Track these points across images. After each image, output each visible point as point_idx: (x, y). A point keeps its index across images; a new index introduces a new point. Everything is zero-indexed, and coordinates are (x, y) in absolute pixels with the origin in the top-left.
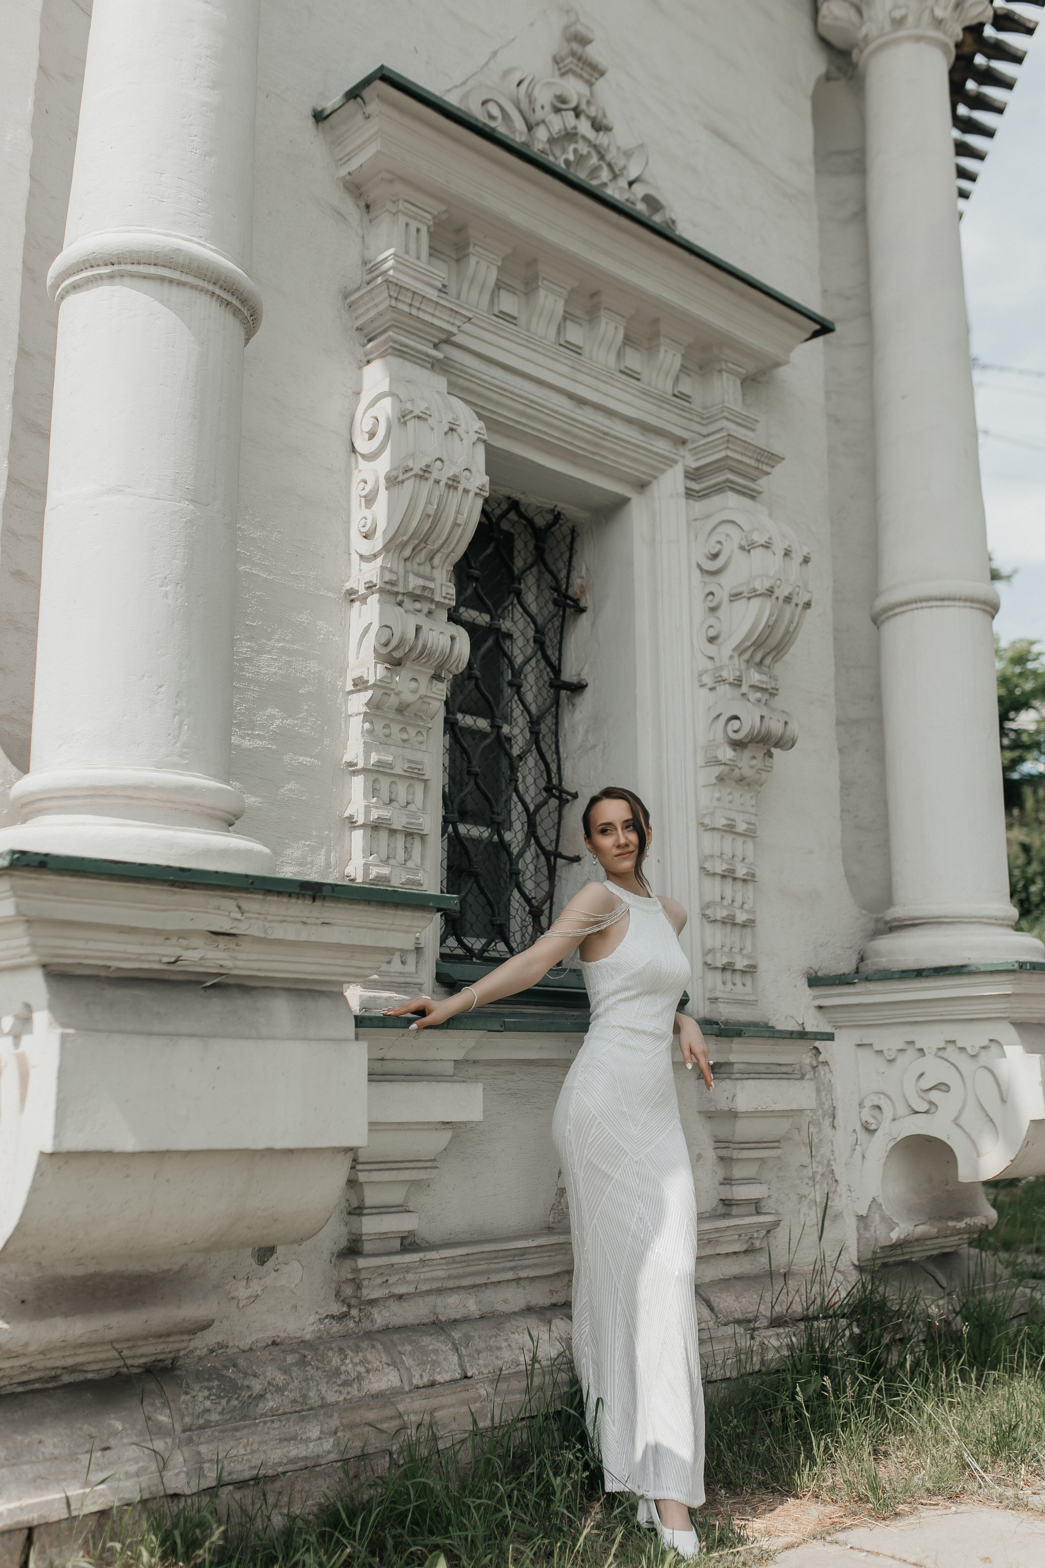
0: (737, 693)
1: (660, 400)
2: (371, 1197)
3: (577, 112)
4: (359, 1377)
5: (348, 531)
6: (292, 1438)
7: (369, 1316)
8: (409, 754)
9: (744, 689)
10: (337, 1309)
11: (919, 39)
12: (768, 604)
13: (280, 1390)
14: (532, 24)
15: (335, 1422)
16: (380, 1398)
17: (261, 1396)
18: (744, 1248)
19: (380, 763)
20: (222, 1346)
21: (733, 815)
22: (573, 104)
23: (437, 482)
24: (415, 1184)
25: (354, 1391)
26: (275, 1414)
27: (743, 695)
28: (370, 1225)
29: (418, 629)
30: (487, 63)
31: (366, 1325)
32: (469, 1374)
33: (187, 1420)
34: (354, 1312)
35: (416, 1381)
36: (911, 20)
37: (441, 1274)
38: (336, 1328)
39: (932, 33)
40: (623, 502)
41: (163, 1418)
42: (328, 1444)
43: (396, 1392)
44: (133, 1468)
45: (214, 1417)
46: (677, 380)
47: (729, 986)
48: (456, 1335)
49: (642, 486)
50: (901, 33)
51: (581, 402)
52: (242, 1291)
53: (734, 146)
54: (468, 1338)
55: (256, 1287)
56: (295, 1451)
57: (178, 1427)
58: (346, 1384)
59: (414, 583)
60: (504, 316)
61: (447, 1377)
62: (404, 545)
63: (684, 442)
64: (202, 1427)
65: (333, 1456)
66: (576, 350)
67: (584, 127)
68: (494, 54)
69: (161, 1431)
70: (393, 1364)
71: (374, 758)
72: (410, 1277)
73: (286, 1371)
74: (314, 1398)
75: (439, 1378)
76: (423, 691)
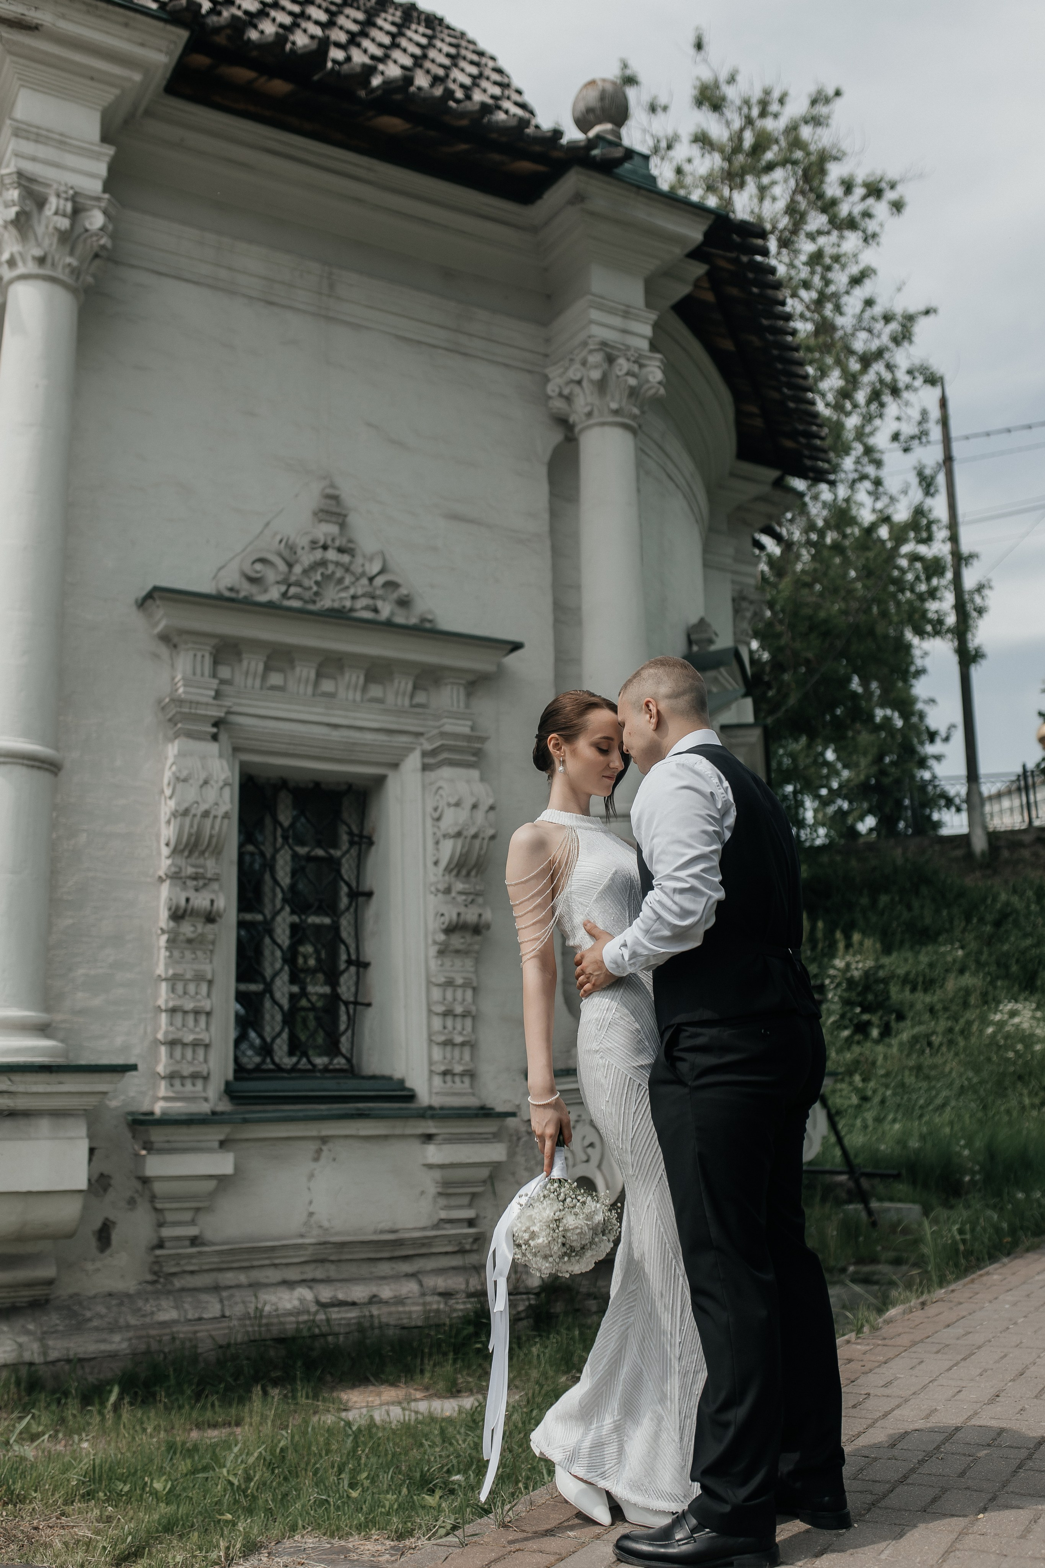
0: (448, 898)
1: (400, 712)
2: (170, 1217)
3: (325, 547)
4: (152, 1313)
5: (158, 842)
6: (104, 1341)
7: (172, 1283)
8: (196, 967)
9: (453, 894)
10: (150, 1277)
11: (603, 424)
12: (460, 842)
13: (102, 1317)
14: (297, 496)
15: (131, 1334)
16: (164, 1324)
17: (90, 1320)
18: (456, 1249)
19: (174, 975)
20: (77, 1294)
21: (453, 975)
22: (321, 543)
23: (194, 816)
24: (198, 1210)
25: (148, 1320)
26: (97, 1329)
27: (454, 898)
28: (166, 1232)
29: (188, 900)
30: (262, 532)
31: (169, 1287)
32: (227, 1314)
33: (45, 1329)
34: (162, 1280)
35: (190, 1316)
36: (596, 412)
37: (216, 1260)
38: (149, 1288)
39: (611, 419)
40: (380, 781)
41: (31, 1327)
42: (124, 1345)
43: (174, 1322)
44: (8, 1349)
45: (61, 1328)
46: (412, 697)
47: (450, 1084)
48: (225, 1294)
49: (395, 766)
50: (591, 422)
51: (336, 726)
52: (90, 1266)
53: (471, 521)
54: (231, 1296)
55: (98, 1264)
56: (103, 1347)
57: (39, 1332)
58: (144, 1316)
59: (190, 870)
60: (273, 688)
61: (210, 1315)
62: (182, 851)
63: (421, 734)
64: (53, 1333)
65: (128, 1351)
66: (332, 695)
67: (331, 555)
68: (268, 524)
69: (28, 1333)
70: (177, 1307)
71: (171, 972)
72: (194, 1261)
73: (108, 1308)
74: (122, 1322)
75: (205, 1316)
76: (200, 930)
